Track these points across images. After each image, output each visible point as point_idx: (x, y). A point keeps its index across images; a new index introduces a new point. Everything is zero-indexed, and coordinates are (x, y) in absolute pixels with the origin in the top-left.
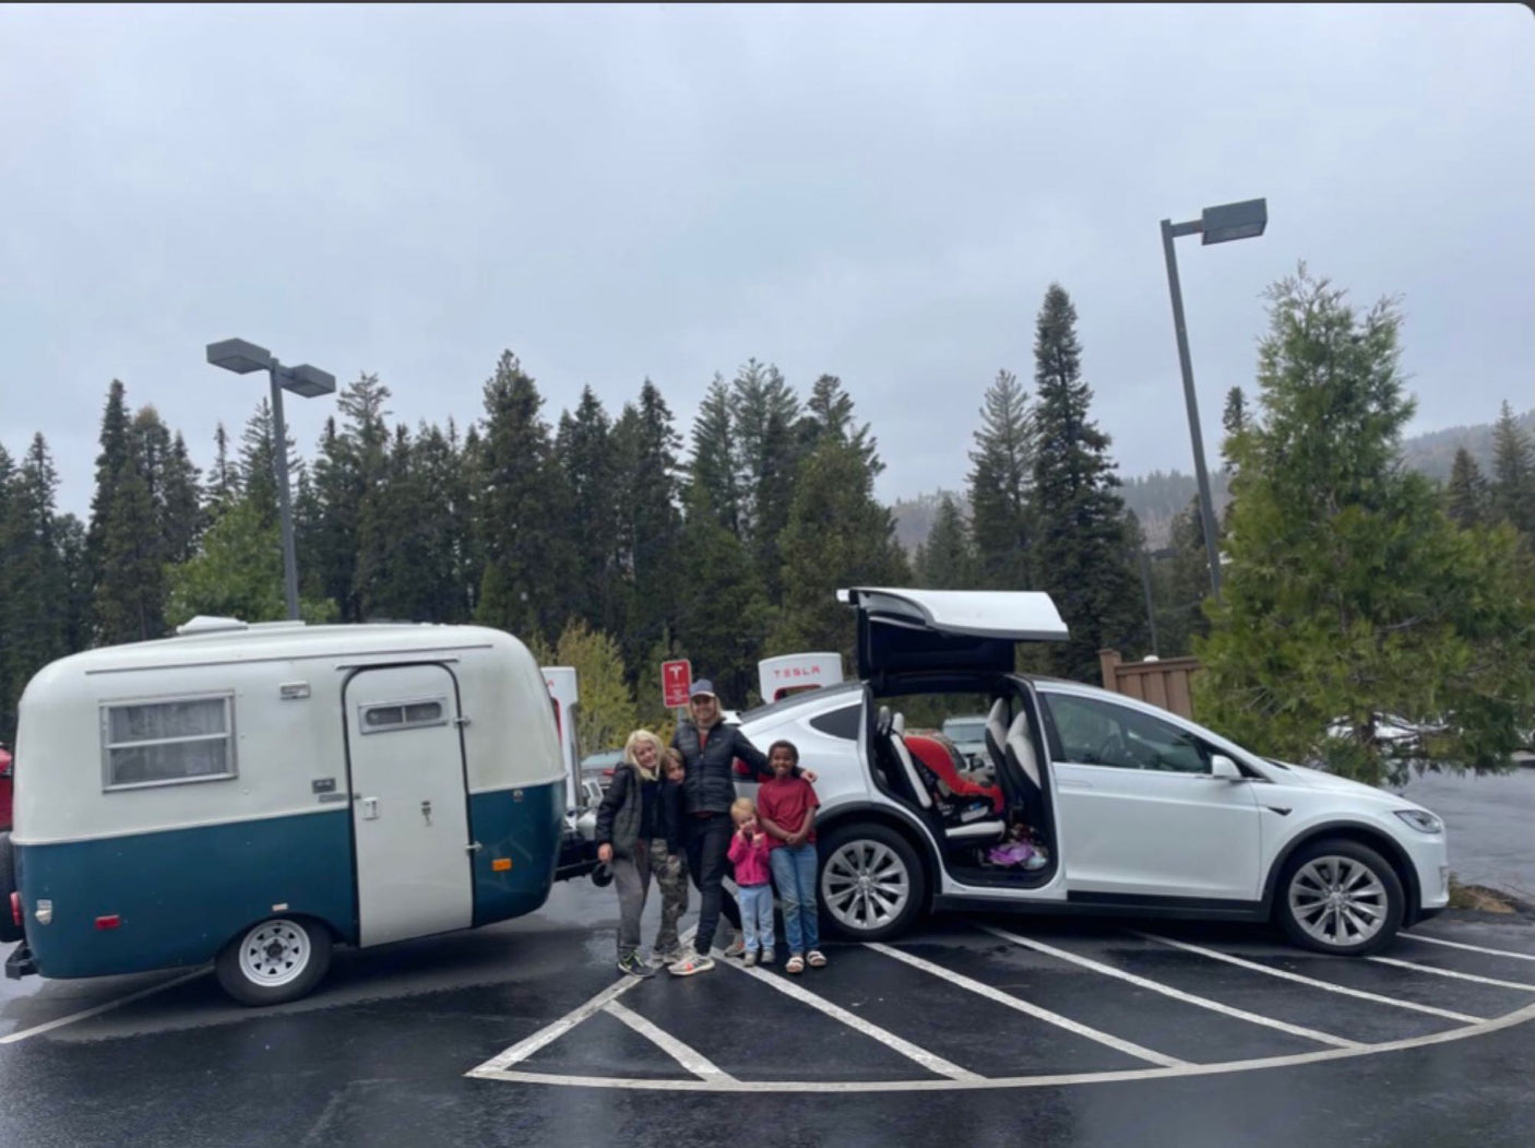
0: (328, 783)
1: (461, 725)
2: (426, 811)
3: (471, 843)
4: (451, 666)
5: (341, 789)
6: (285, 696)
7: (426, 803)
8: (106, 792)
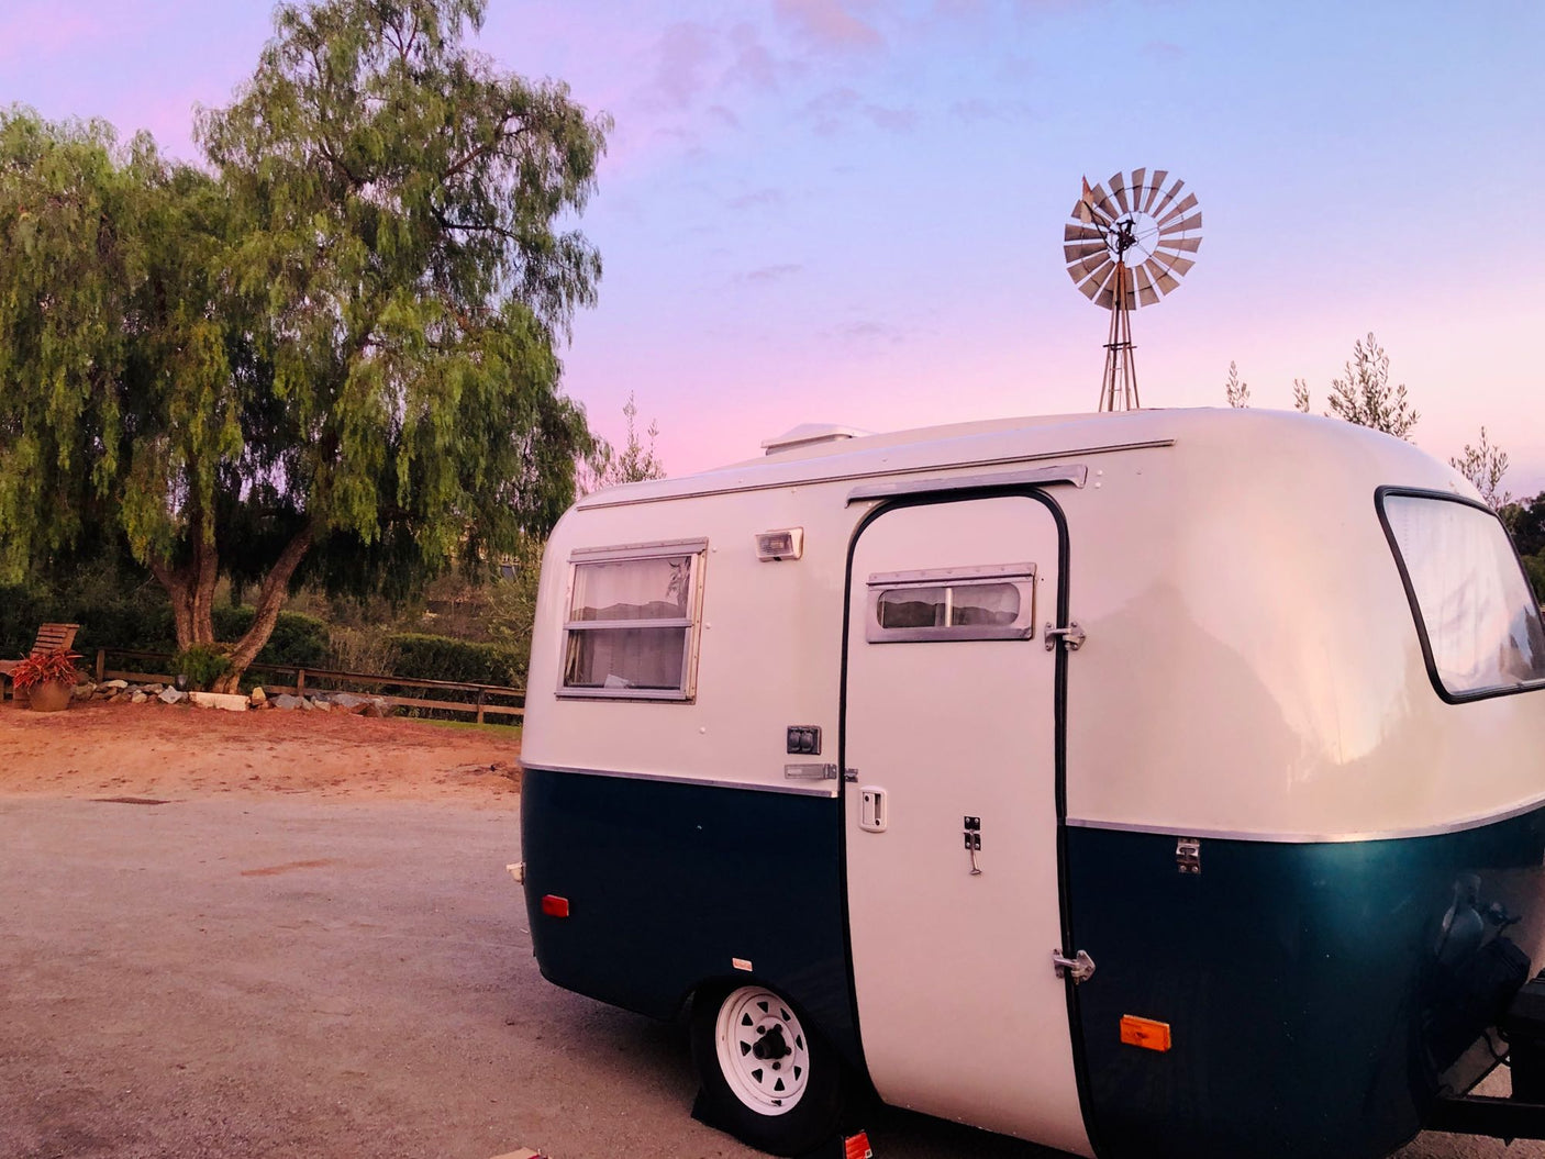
0: (808, 737)
1: (1061, 647)
2: (973, 842)
3: (1069, 951)
4: (1055, 493)
5: (829, 755)
6: (766, 555)
7: (972, 824)
8: (560, 697)
